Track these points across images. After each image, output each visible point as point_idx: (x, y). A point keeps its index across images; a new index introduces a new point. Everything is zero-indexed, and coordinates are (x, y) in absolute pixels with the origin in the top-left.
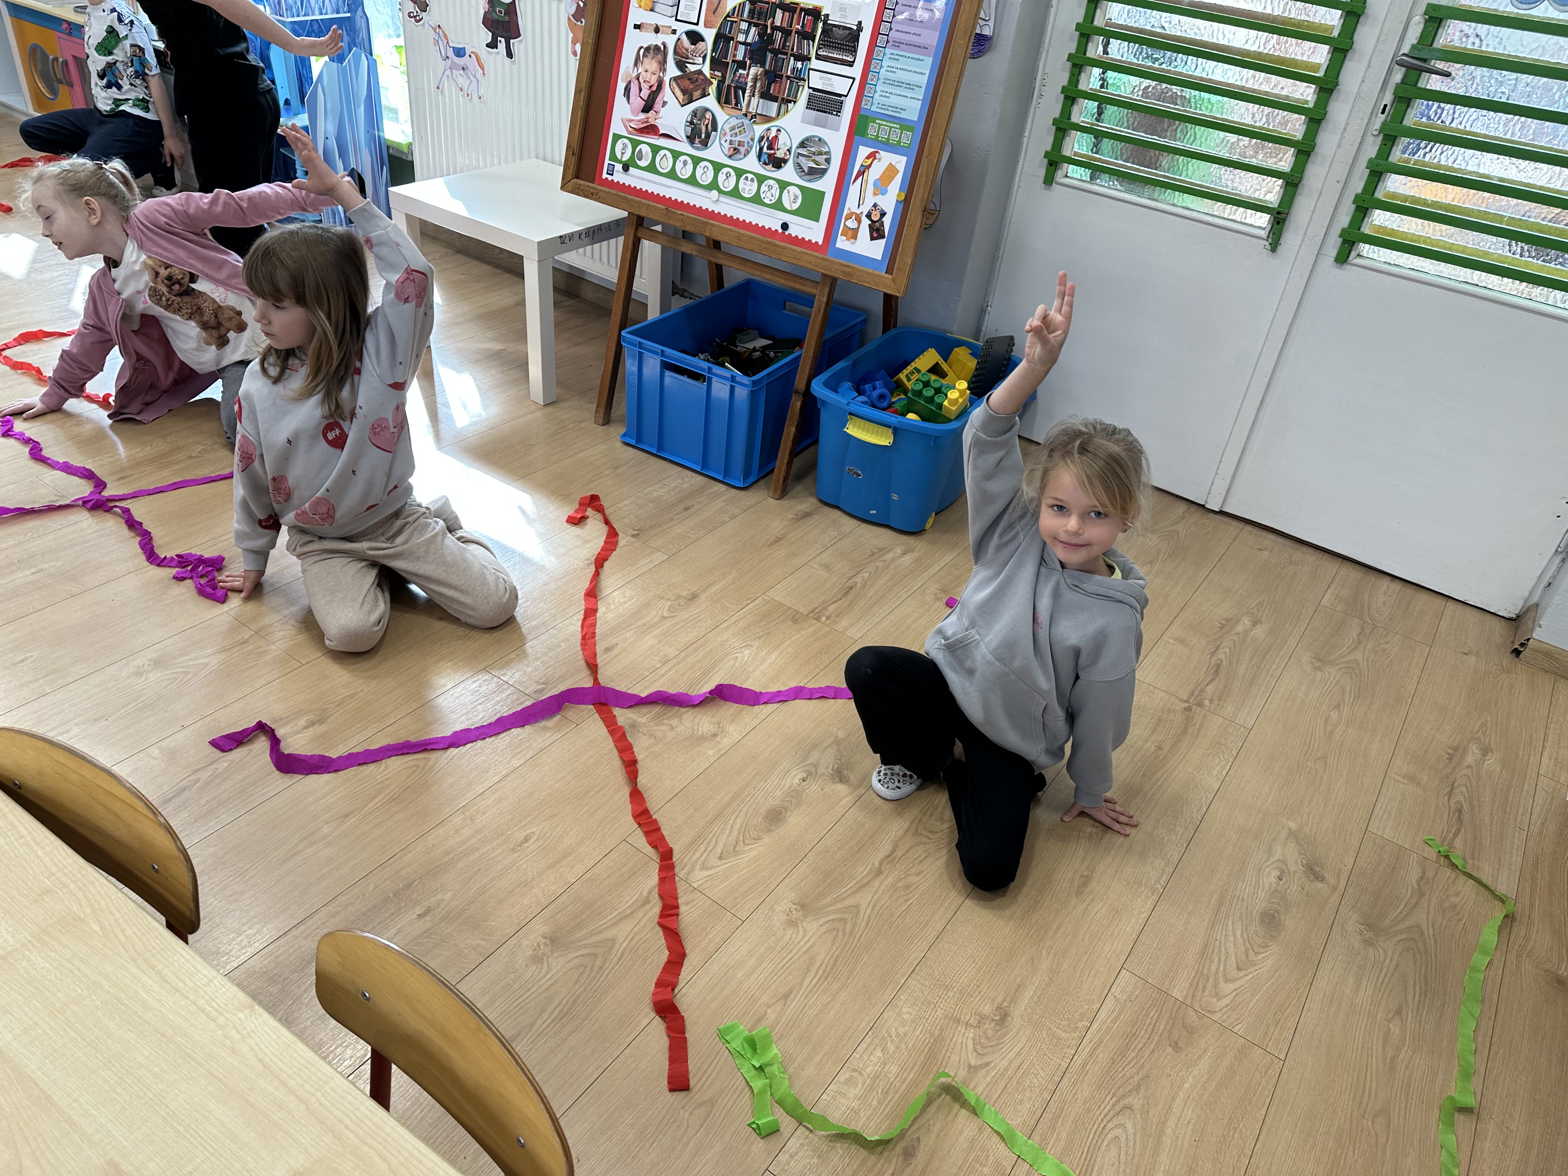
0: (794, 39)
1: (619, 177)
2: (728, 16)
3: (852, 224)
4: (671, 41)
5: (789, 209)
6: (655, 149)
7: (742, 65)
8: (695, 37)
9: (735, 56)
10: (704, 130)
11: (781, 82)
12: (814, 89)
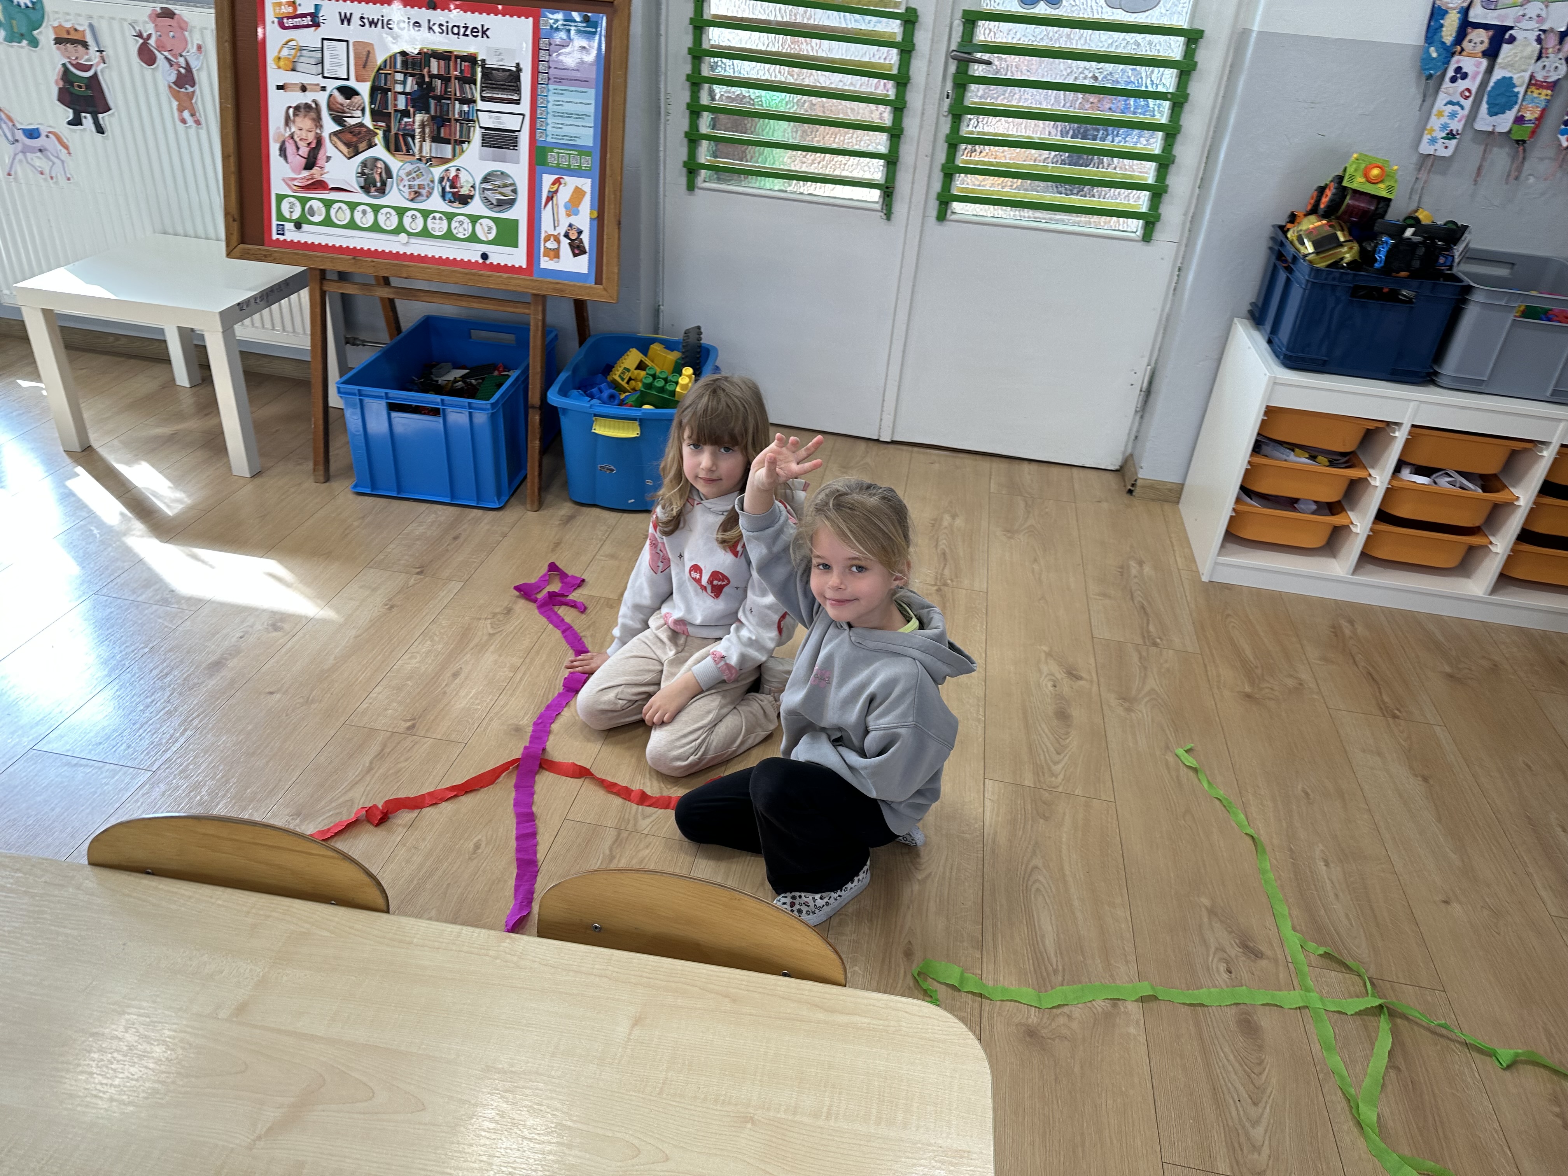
0: (455, 86)
1: (291, 235)
2: (380, 69)
3: (551, 245)
4: (322, 99)
5: (485, 239)
6: (328, 204)
7: (405, 113)
8: (348, 92)
9: (396, 105)
10: (378, 178)
11: (450, 126)
12: (487, 129)
